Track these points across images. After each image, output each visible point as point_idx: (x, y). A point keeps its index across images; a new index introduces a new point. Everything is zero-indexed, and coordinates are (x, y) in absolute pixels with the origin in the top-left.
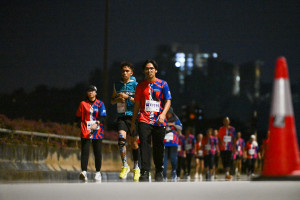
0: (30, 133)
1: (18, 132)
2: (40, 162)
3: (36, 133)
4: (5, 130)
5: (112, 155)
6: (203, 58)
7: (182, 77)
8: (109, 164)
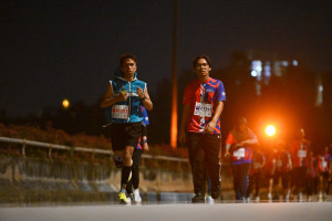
0: (90, 150)
1: (78, 149)
2: (102, 182)
3: (98, 151)
4: (63, 147)
5: (181, 174)
6: (282, 66)
7: (258, 87)
8: (178, 184)
